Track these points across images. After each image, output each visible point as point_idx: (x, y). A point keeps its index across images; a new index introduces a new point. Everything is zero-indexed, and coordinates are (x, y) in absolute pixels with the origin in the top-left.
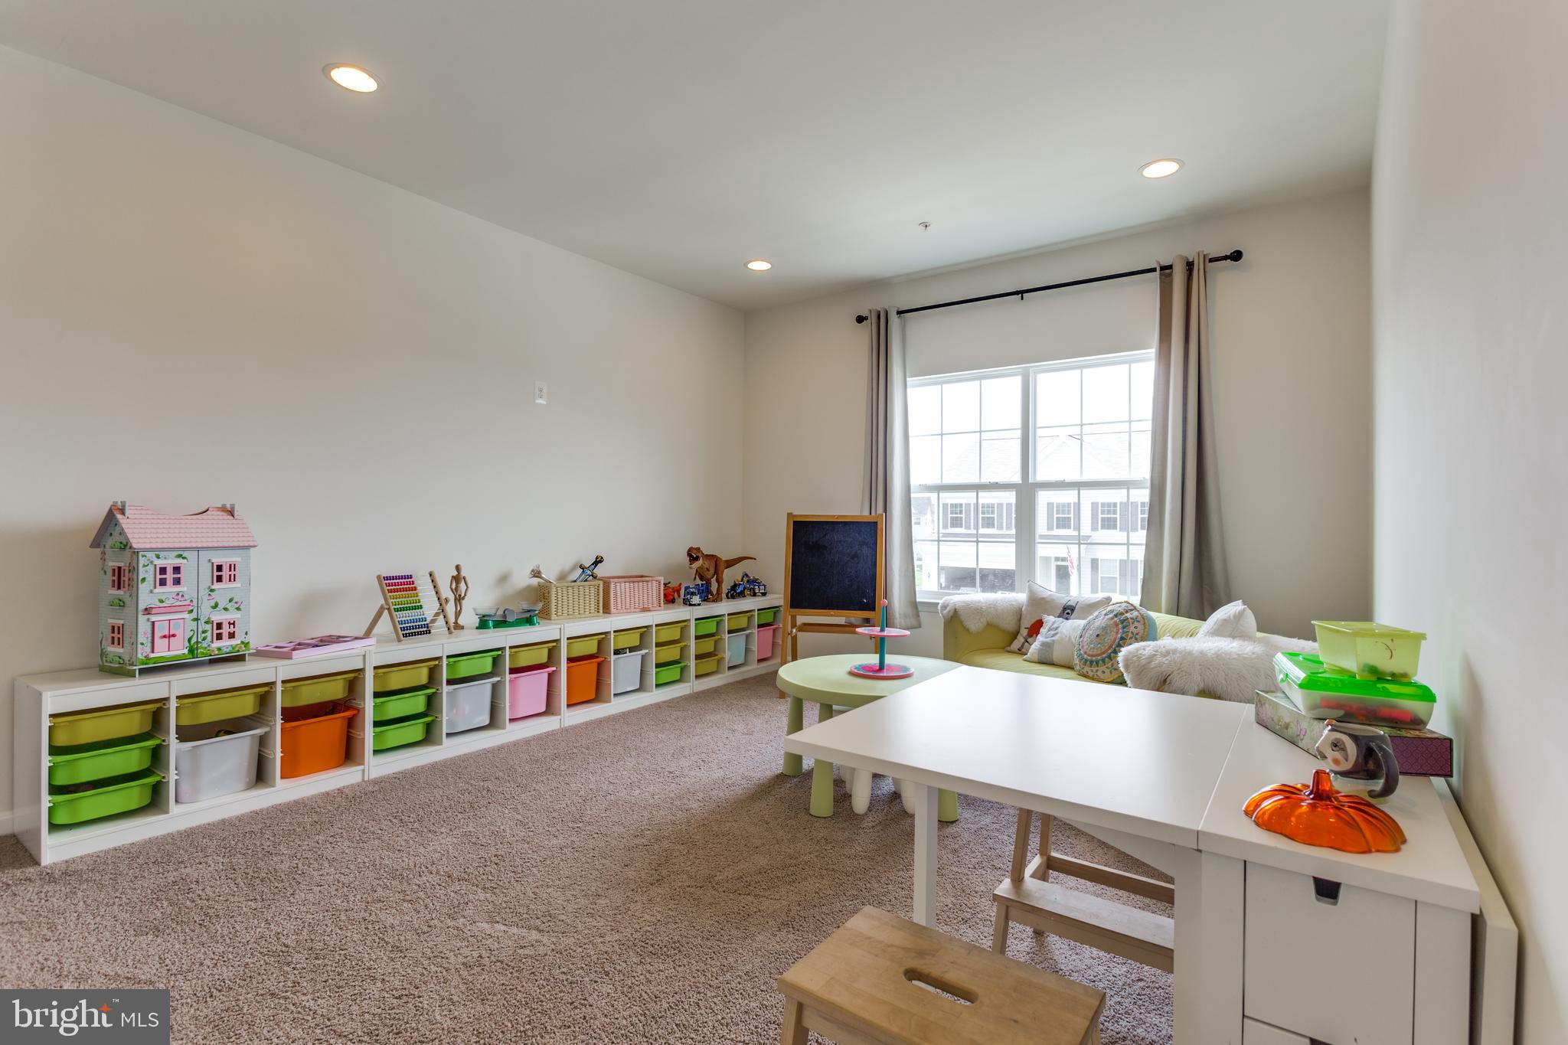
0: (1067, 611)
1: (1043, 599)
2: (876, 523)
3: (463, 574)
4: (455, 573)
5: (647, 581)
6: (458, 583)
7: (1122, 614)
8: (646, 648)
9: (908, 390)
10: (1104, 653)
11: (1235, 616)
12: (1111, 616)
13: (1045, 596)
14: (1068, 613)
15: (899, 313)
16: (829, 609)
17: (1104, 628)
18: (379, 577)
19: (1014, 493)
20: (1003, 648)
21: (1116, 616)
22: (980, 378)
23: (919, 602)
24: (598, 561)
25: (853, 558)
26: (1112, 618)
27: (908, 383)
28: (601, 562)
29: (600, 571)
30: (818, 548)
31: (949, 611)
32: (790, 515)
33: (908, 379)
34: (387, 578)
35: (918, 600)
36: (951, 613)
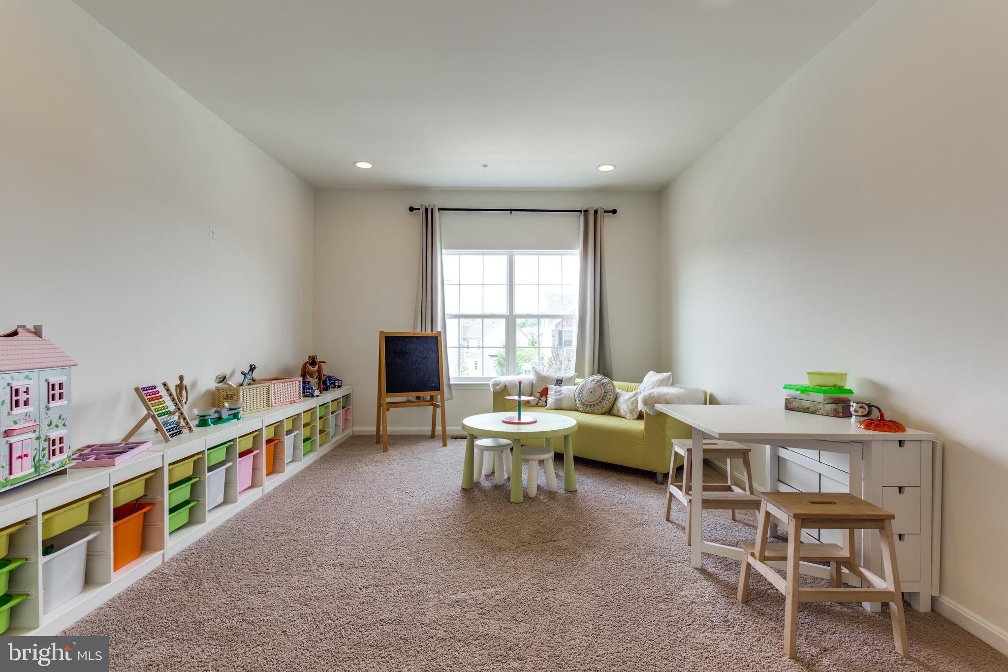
0: (559, 382)
1: (545, 377)
2: (437, 338)
3: (185, 382)
4: (178, 382)
5: (293, 381)
6: (181, 391)
7: (600, 381)
8: (296, 430)
9: (443, 256)
10: (597, 400)
11: (667, 377)
12: (595, 382)
13: (546, 375)
14: (560, 383)
15: (439, 209)
16: (412, 392)
17: (593, 388)
18: (137, 389)
19: (505, 320)
20: (525, 405)
21: (597, 382)
22: (483, 254)
23: (452, 384)
24: (252, 368)
25: (424, 359)
26: (596, 383)
27: (443, 252)
28: (255, 368)
29: (256, 375)
30: (402, 354)
32: (381, 332)
33: (443, 250)
34: (144, 389)
35: (451, 383)
36: (503, 388)
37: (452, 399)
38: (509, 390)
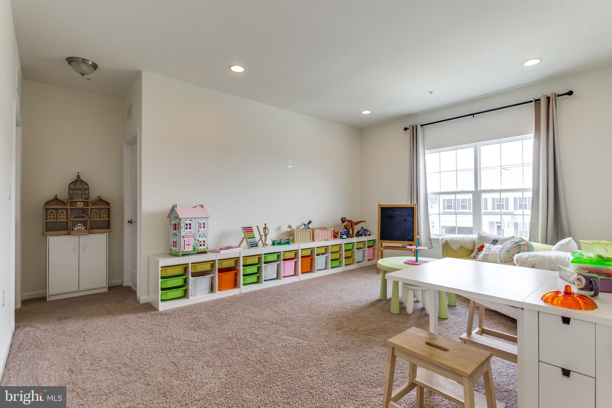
0: (495, 242)
1: (484, 237)
2: (413, 208)
3: (267, 227)
4: (265, 226)
5: (327, 230)
6: (265, 230)
7: (518, 242)
8: (327, 254)
9: (426, 155)
10: (510, 258)
11: (566, 243)
12: (513, 243)
13: (485, 236)
14: (495, 243)
15: (421, 126)
16: (396, 240)
17: (510, 248)
18: (242, 227)
19: (472, 195)
20: (467, 256)
21: (515, 243)
22: (456, 149)
24: (310, 222)
25: (404, 221)
26: (514, 244)
27: (426, 152)
28: (311, 223)
29: (310, 226)
30: (391, 217)
31: (444, 242)
32: (379, 205)
33: (425, 151)
34: (245, 228)
35: (431, 237)
36: (445, 242)
37: (432, 248)
38: (450, 244)
